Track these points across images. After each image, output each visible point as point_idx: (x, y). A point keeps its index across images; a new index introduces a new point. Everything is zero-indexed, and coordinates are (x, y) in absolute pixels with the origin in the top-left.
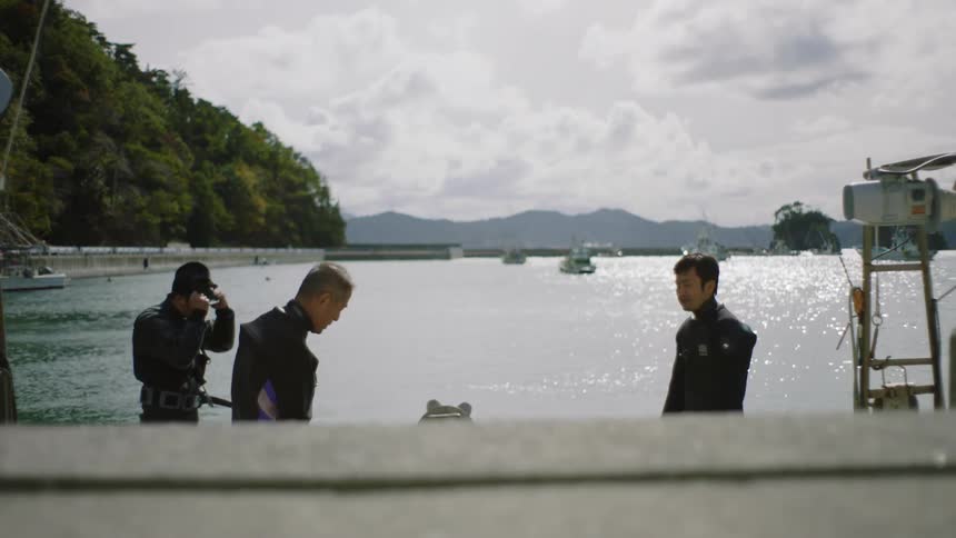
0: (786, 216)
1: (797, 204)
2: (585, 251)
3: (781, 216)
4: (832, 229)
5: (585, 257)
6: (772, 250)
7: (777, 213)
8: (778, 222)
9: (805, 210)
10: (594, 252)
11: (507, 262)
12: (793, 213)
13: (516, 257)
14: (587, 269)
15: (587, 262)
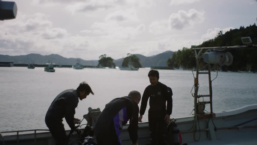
0: (102, 58)
1: (105, 55)
2: (52, 65)
3: (101, 58)
4: (114, 62)
5: (52, 67)
6: (98, 67)
7: (100, 57)
8: (100, 59)
9: (107, 57)
10: (55, 66)
11: (29, 68)
12: (104, 57)
13: (32, 66)
14: (53, 70)
15: (53, 68)
